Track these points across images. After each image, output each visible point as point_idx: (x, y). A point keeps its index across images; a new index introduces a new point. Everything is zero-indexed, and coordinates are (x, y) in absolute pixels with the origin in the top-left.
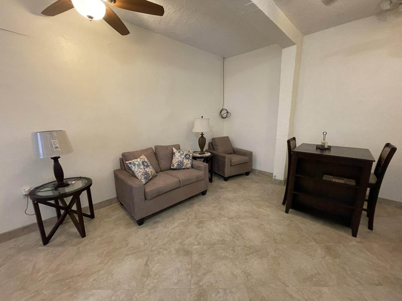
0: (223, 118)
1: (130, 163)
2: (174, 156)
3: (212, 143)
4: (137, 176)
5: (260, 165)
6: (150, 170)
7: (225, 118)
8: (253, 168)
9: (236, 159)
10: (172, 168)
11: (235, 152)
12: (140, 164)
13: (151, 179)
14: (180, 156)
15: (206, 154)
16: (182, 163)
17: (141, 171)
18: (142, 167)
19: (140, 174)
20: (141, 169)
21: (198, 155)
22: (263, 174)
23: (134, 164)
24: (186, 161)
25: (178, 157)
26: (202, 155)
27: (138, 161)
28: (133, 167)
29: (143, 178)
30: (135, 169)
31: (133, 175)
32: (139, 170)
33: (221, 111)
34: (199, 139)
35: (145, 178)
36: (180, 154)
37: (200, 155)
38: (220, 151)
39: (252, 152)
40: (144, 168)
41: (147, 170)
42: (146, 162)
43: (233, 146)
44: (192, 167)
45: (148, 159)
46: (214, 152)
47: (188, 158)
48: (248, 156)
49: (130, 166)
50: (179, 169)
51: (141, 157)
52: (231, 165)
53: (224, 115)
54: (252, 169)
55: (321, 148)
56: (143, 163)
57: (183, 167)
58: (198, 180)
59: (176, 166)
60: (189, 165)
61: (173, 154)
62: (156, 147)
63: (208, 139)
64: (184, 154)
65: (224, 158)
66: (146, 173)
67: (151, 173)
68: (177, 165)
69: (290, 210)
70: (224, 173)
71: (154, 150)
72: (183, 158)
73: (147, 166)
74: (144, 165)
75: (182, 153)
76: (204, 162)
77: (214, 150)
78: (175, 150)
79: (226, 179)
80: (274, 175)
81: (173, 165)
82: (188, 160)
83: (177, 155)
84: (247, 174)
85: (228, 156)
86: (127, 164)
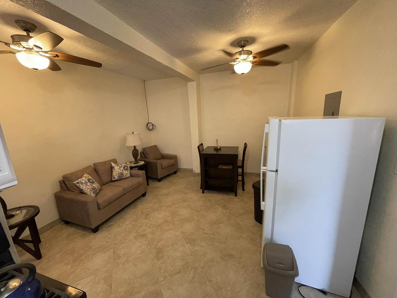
0: (150, 130)
1: (78, 183)
2: (113, 169)
3: (143, 153)
4: (86, 192)
5: (184, 164)
6: (96, 185)
7: (151, 130)
8: (179, 167)
9: (165, 163)
10: (113, 180)
11: (164, 157)
12: (86, 182)
13: (98, 192)
14: (119, 169)
15: (140, 163)
16: (122, 174)
17: (89, 187)
18: (89, 184)
19: (89, 190)
20: (89, 186)
21: (133, 165)
22: (186, 171)
23: (82, 183)
24: (125, 172)
25: (117, 171)
26: (137, 165)
27: (84, 179)
28: (81, 185)
29: (92, 193)
30: (83, 187)
31: (82, 192)
32: (87, 187)
33: (147, 125)
34: (133, 151)
35: (94, 193)
36: (118, 167)
37: (135, 165)
38: (151, 158)
39: (176, 156)
40: (91, 185)
41: (94, 185)
42: (91, 179)
43: (162, 153)
44: (131, 176)
45: (91, 176)
46: (146, 160)
47: (127, 169)
48: (174, 158)
49: (78, 185)
50: (119, 180)
51: (84, 176)
52: (162, 169)
53: (150, 127)
54: (178, 168)
55: (216, 149)
56: (89, 180)
57: (123, 178)
58: (139, 185)
59: (116, 178)
60: (129, 175)
61: (112, 168)
62: (94, 165)
63: (140, 149)
64: (123, 166)
65: (156, 164)
66: (94, 189)
67: (98, 187)
68: (118, 177)
69: (205, 191)
70: (157, 175)
71: (93, 167)
72: (122, 170)
73: (93, 182)
74: (90, 182)
75: (120, 165)
76: (138, 169)
77: (146, 158)
78: (113, 165)
79: (160, 180)
80: (194, 170)
81: (114, 177)
82: (126, 171)
83: (116, 168)
84: (175, 173)
85: (159, 161)
86: (75, 184)
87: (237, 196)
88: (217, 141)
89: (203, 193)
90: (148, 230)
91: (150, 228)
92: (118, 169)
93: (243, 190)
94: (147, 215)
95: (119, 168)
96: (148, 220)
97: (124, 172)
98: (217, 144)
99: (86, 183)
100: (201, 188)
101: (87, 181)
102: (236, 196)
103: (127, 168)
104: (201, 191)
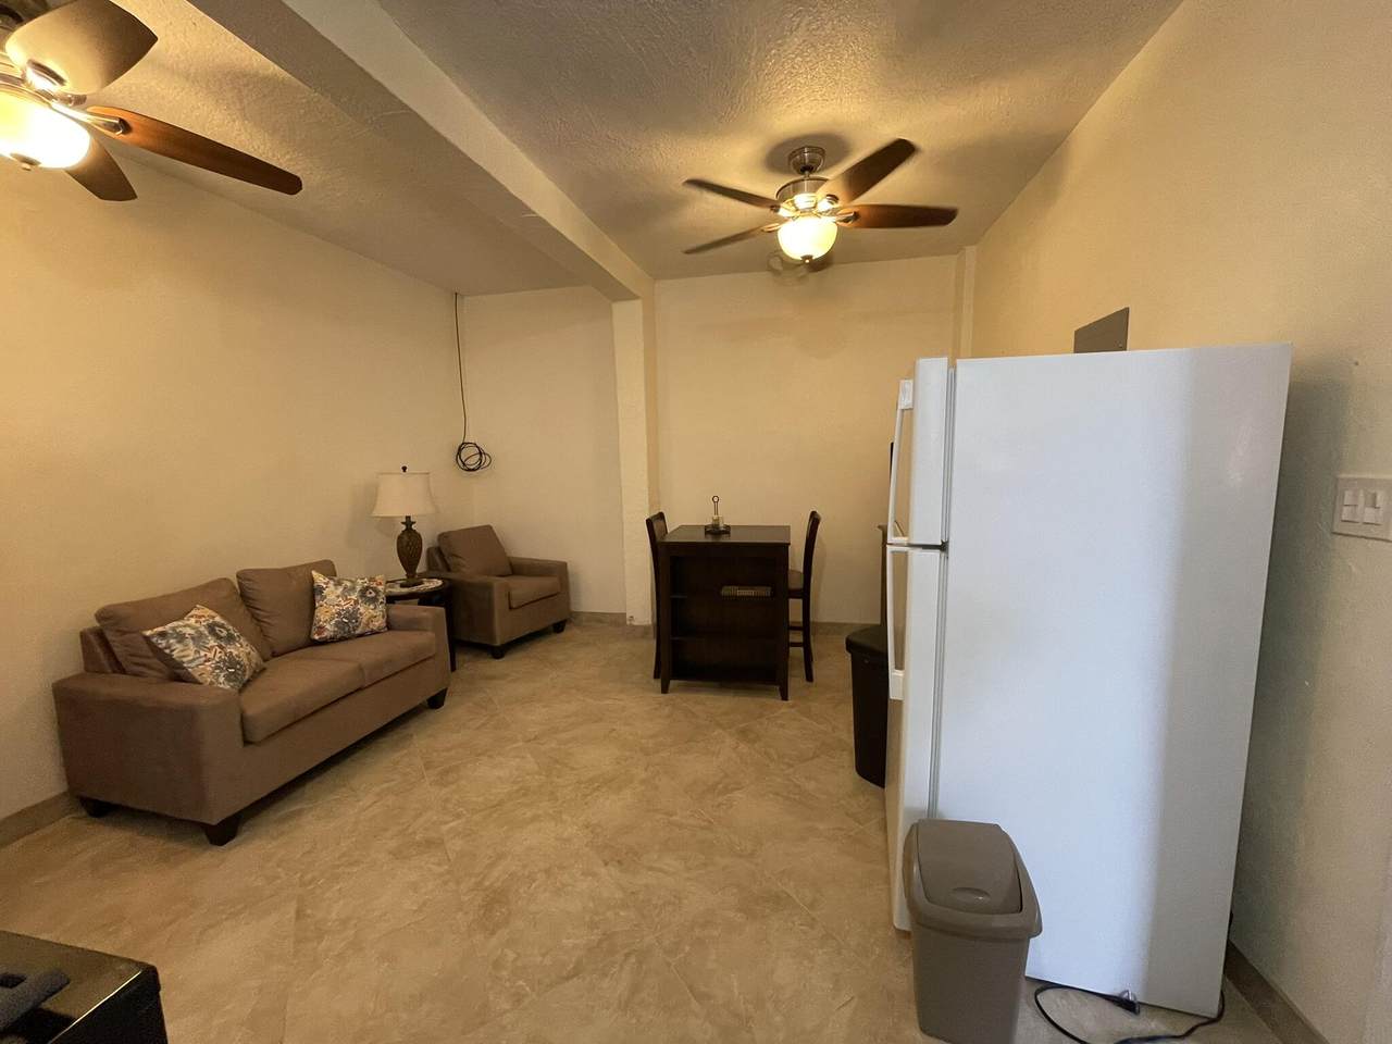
0: (469, 470)
1: (163, 635)
2: (318, 598)
3: (439, 550)
4: (196, 675)
5: (591, 597)
6: (241, 650)
7: (473, 470)
8: (573, 609)
9: (523, 588)
10: (317, 637)
11: (517, 569)
12: (201, 634)
13: (249, 681)
14: (344, 596)
15: (426, 584)
16: (353, 616)
17: (210, 655)
18: (212, 642)
19: (209, 666)
20: (210, 649)
21: (397, 590)
22: (600, 621)
23: (181, 638)
24: (365, 610)
25: (333, 604)
26: (414, 589)
27: (190, 624)
28: (178, 646)
29: (222, 679)
30: (185, 653)
31: (177, 674)
32: (202, 653)
33: (460, 450)
34: (400, 538)
35: (228, 678)
36: (340, 589)
37: (405, 590)
38: (469, 570)
39: (565, 564)
40: (220, 646)
41: (233, 650)
42: (222, 626)
43: (508, 555)
44: (389, 626)
45: (222, 616)
46: (452, 576)
47: (374, 600)
48: (556, 575)
49: (162, 643)
50: (342, 639)
51: (193, 612)
52: (511, 608)
53: (470, 460)
54: (571, 613)
55: (714, 530)
56: (212, 628)
57: (357, 632)
58: (419, 661)
59: (330, 629)
60: (379, 623)
61: (314, 592)
62: (242, 576)
63: (428, 535)
64: (358, 588)
65: (488, 588)
66: (231, 662)
67: (249, 660)
68: (337, 624)
70: (491, 636)
71: (237, 586)
72: (356, 602)
73: (230, 639)
74: (219, 638)
75: (349, 584)
76: (420, 604)
77: (449, 570)
78: (320, 579)
79: (498, 653)
80: (627, 617)
81: (321, 627)
82: (372, 606)
83: (332, 593)
84: (559, 627)
85: (497, 582)
86: (147, 639)
87: (789, 698)
88: (716, 501)
89: (665, 690)
90: (446, 823)
91: (458, 816)
92: (338, 597)
93: (809, 678)
94: (447, 772)
95: (343, 593)
96: (454, 787)
97: (362, 610)
98: (716, 512)
99: (198, 638)
100: (656, 676)
101: (202, 629)
102: (785, 697)
103: (373, 594)
104: (658, 684)
